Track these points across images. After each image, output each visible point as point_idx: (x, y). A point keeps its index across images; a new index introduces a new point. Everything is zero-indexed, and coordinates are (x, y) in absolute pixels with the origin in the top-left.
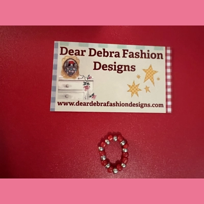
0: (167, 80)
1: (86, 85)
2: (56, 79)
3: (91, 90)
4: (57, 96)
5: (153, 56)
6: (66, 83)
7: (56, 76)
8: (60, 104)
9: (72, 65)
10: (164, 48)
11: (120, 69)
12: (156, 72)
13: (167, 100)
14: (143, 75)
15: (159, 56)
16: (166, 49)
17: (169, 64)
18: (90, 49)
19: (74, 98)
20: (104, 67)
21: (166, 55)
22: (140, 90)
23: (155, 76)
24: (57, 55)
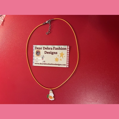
0: (67, 57)
7: (34, 56)
9: (38, 52)
14: (60, 55)
15: (65, 49)
16: (67, 46)
17: (68, 52)
19: (39, 62)
20: (48, 53)
21: (67, 48)
23: (64, 56)
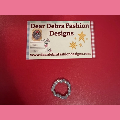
0: (92, 39)
1: (46, 44)
2: (29, 42)
4: (30, 51)
5: (83, 26)
6: (34, 44)
7: (29, 40)
8: (31, 55)
9: (37, 33)
10: (89, 21)
11: (64, 35)
12: (85, 35)
13: (92, 51)
14: (78, 37)
15: (87, 26)
16: (91, 22)
17: (93, 30)
18: (48, 24)
19: (40, 52)
20: (55, 34)
21: (91, 25)
22: (77, 46)
23: (85, 37)
24: (29, 28)
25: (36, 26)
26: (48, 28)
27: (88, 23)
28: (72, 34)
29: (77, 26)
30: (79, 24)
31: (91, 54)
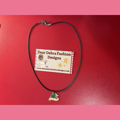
1: (45, 63)
3: (47, 65)
5: (67, 55)
6: (39, 62)
11: (56, 59)
12: (68, 60)
13: (71, 70)
18: (47, 52)
22: (62, 66)
24: (37, 53)
25: (41, 52)
26: (47, 54)
27: (70, 53)
28: (60, 58)
29: (64, 54)
30: (65, 53)
31: (70, 71)
